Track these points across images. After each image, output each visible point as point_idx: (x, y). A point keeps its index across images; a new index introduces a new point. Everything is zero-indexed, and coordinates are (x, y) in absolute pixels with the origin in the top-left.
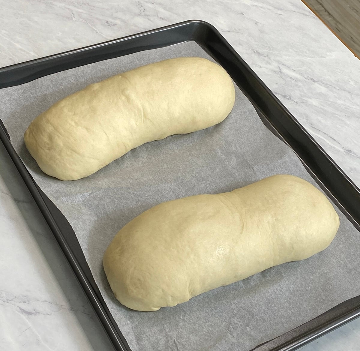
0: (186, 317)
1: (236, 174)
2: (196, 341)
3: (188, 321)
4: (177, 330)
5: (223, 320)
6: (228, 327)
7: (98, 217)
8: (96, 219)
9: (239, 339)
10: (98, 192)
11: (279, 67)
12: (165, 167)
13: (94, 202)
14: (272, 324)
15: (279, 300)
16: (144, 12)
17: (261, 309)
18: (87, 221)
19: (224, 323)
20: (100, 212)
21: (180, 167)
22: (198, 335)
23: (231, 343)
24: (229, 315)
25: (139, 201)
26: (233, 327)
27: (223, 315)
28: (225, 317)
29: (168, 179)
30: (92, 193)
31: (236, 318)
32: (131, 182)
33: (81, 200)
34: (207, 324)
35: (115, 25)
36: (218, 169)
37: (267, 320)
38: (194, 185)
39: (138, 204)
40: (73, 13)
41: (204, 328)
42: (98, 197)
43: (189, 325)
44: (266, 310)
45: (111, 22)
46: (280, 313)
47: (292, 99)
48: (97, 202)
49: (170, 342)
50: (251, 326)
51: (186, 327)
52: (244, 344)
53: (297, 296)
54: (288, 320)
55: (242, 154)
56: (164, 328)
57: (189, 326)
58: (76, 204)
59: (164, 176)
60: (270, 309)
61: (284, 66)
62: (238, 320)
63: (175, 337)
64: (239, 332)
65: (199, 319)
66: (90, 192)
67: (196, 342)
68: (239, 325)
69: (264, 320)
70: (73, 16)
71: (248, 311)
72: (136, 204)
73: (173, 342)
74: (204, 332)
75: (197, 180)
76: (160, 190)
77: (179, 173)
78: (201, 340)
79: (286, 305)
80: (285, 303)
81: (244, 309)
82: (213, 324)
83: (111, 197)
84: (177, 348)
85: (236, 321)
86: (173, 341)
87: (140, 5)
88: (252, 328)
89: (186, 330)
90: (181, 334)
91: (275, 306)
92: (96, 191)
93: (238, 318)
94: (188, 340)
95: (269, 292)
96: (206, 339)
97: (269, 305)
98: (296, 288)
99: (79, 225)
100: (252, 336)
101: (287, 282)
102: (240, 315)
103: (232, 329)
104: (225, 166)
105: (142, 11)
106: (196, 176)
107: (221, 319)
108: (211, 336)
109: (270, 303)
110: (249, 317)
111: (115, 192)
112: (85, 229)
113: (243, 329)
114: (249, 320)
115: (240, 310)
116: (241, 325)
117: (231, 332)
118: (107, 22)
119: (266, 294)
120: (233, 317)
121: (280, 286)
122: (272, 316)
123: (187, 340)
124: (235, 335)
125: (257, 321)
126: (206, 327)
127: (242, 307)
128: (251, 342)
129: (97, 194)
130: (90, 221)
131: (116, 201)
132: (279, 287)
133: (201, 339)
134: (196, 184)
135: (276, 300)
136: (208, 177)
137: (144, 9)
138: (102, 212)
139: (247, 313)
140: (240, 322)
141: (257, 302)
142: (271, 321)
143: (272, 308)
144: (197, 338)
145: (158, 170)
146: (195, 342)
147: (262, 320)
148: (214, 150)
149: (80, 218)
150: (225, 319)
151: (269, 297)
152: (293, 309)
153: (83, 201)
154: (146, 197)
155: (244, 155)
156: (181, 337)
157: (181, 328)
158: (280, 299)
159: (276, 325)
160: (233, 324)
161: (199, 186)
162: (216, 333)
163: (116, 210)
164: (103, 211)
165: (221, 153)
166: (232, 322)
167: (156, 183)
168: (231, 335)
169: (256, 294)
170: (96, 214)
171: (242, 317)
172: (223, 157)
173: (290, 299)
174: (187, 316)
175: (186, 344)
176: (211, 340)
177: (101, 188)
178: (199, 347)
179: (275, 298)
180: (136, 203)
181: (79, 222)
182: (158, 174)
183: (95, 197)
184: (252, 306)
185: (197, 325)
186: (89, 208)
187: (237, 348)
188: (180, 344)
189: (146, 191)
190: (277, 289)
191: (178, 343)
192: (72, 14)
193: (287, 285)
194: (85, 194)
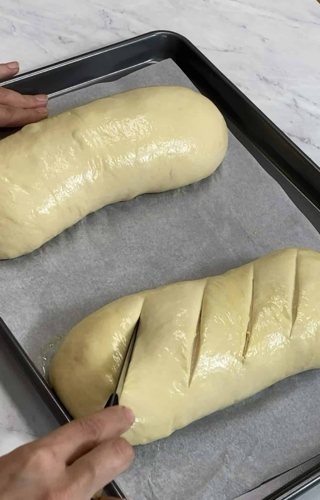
0: (165, 444)
1: (231, 250)
2: (179, 479)
3: (168, 450)
4: (152, 465)
5: (217, 447)
6: (223, 456)
7: (44, 309)
8: (41, 312)
9: (237, 474)
10: (43, 278)
11: (294, 100)
12: (134, 241)
13: (38, 290)
14: (282, 452)
15: (291, 418)
16: (110, 23)
17: (267, 431)
18: (28, 315)
19: (218, 452)
20: (46, 302)
21: (153, 242)
22: (181, 471)
23: (227, 481)
24: (225, 440)
25: (99, 289)
26: (229, 457)
27: (216, 440)
28: (219, 443)
29: (137, 260)
30: (34, 279)
31: (233, 444)
32: (87, 264)
33: (21, 287)
34: (194, 453)
35: (71, 42)
36: (205, 244)
37: (276, 446)
38: (172, 267)
39: (97, 293)
40: (13, 26)
41: (190, 459)
42: (43, 284)
43: (170, 455)
44: (274, 432)
45: (66, 38)
46: (293, 436)
47: (312, 143)
48: (41, 290)
49: (142, 484)
50: (254, 455)
51: (166, 459)
52: (244, 480)
53: (316, 414)
54: (304, 446)
55: (239, 219)
56: (135, 463)
57: (170, 458)
58: (13, 291)
59: (132, 256)
60: (279, 432)
61: (301, 98)
62: (236, 446)
63: (149, 476)
64: (238, 463)
65: (183, 446)
66: (32, 277)
67: (179, 482)
68: (239, 454)
69: (272, 446)
70: (13, 29)
71: (250, 435)
72: (95, 293)
73: (147, 484)
74: (190, 466)
75: (177, 260)
76: (127, 275)
77: (152, 252)
78: (185, 479)
79: (301, 425)
80: (300, 424)
81: (245, 432)
82: (202, 453)
83: (61, 284)
84: (153, 494)
85: (233, 449)
86: (147, 482)
87: (104, 14)
88: (255, 457)
89: (164, 463)
90: (158, 471)
91: (286, 427)
92: (40, 277)
93: (237, 443)
94: (168, 480)
95: (277, 409)
96: (192, 476)
97: (279, 426)
98: (315, 402)
99: (16, 323)
100: (255, 469)
101: (302, 394)
102: (239, 440)
103: (229, 459)
104: (214, 239)
105: (108, 22)
106: (175, 254)
107: (214, 446)
108: (199, 470)
109: (279, 423)
110: (250, 443)
111: (66, 277)
112: (25, 328)
113: (243, 459)
114: (251, 446)
115: (239, 433)
116: (240, 454)
117: (227, 463)
118: (60, 38)
119: (274, 411)
120: (230, 443)
121: (293, 399)
122: (282, 440)
123: (166, 479)
124: (233, 467)
125: (262, 448)
126: (192, 457)
127: (241, 430)
128: (255, 477)
129: (41, 280)
130: (33, 314)
131: (68, 289)
132: (292, 401)
133: (185, 476)
134: (175, 265)
135: (287, 420)
136: (192, 255)
137: (111, 20)
138: (49, 303)
139: (249, 438)
140: (239, 449)
141: (262, 422)
142: (282, 448)
143: (283, 431)
144: (180, 476)
145: (124, 245)
146: (177, 481)
147: (269, 447)
148: (199, 217)
149: (18, 312)
150: (218, 445)
151: (277, 416)
152: (311, 431)
153: (23, 288)
154: (108, 283)
155: (241, 221)
156: (158, 476)
157: (159, 461)
158: (293, 418)
159: (288, 453)
160: (230, 452)
161: (179, 267)
162: (207, 466)
163: (68, 300)
164: (50, 301)
165: (210, 220)
166: (229, 450)
167: (121, 266)
168: (227, 467)
169: (260, 411)
170: (41, 305)
171: (242, 443)
172: (212, 225)
173: (307, 417)
174: (167, 442)
175: (164, 486)
176: (199, 476)
177: (47, 273)
178: (183, 490)
179: (287, 417)
180: (95, 291)
181: (15, 319)
182: (123, 252)
183: (38, 284)
184: (255, 427)
185: (181, 456)
186: (31, 297)
187: (235, 487)
188: (156, 486)
189: (108, 276)
190: (289, 404)
191: (153, 485)
192: (13, 28)
193: (302, 398)
194: (25, 279)
